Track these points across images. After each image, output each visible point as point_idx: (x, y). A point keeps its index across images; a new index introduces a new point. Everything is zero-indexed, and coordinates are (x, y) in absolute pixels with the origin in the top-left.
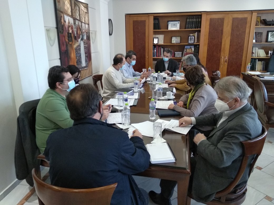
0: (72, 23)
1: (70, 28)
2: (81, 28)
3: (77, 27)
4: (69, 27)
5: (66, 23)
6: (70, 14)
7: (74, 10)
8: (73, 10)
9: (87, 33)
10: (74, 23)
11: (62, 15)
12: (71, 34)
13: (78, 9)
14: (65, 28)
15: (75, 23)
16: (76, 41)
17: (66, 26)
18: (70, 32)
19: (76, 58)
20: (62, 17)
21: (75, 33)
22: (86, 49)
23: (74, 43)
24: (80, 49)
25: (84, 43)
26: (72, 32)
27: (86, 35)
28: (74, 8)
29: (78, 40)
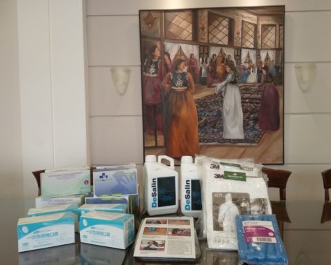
0: (192, 55)
1: (182, 64)
2: (233, 60)
3: (211, 60)
4: (178, 62)
5: (169, 56)
6: (190, 38)
7: (206, 30)
8: (203, 29)
9: (266, 68)
10: (201, 55)
11: (158, 44)
12: (184, 74)
13: (225, 23)
14: (166, 65)
15: (208, 54)
16: (206, 87)
17: (168, 61)
18: (180, 71)
19: (200, 119)
20: (155, 47)
21: (203, 71)
22: (251, 103)
23: (193, 90)
24: (222, 102)
25: (245, 90)
26: (189, 71)
27: (260, 72)
28: (206, 25)
29: (214, 85)
